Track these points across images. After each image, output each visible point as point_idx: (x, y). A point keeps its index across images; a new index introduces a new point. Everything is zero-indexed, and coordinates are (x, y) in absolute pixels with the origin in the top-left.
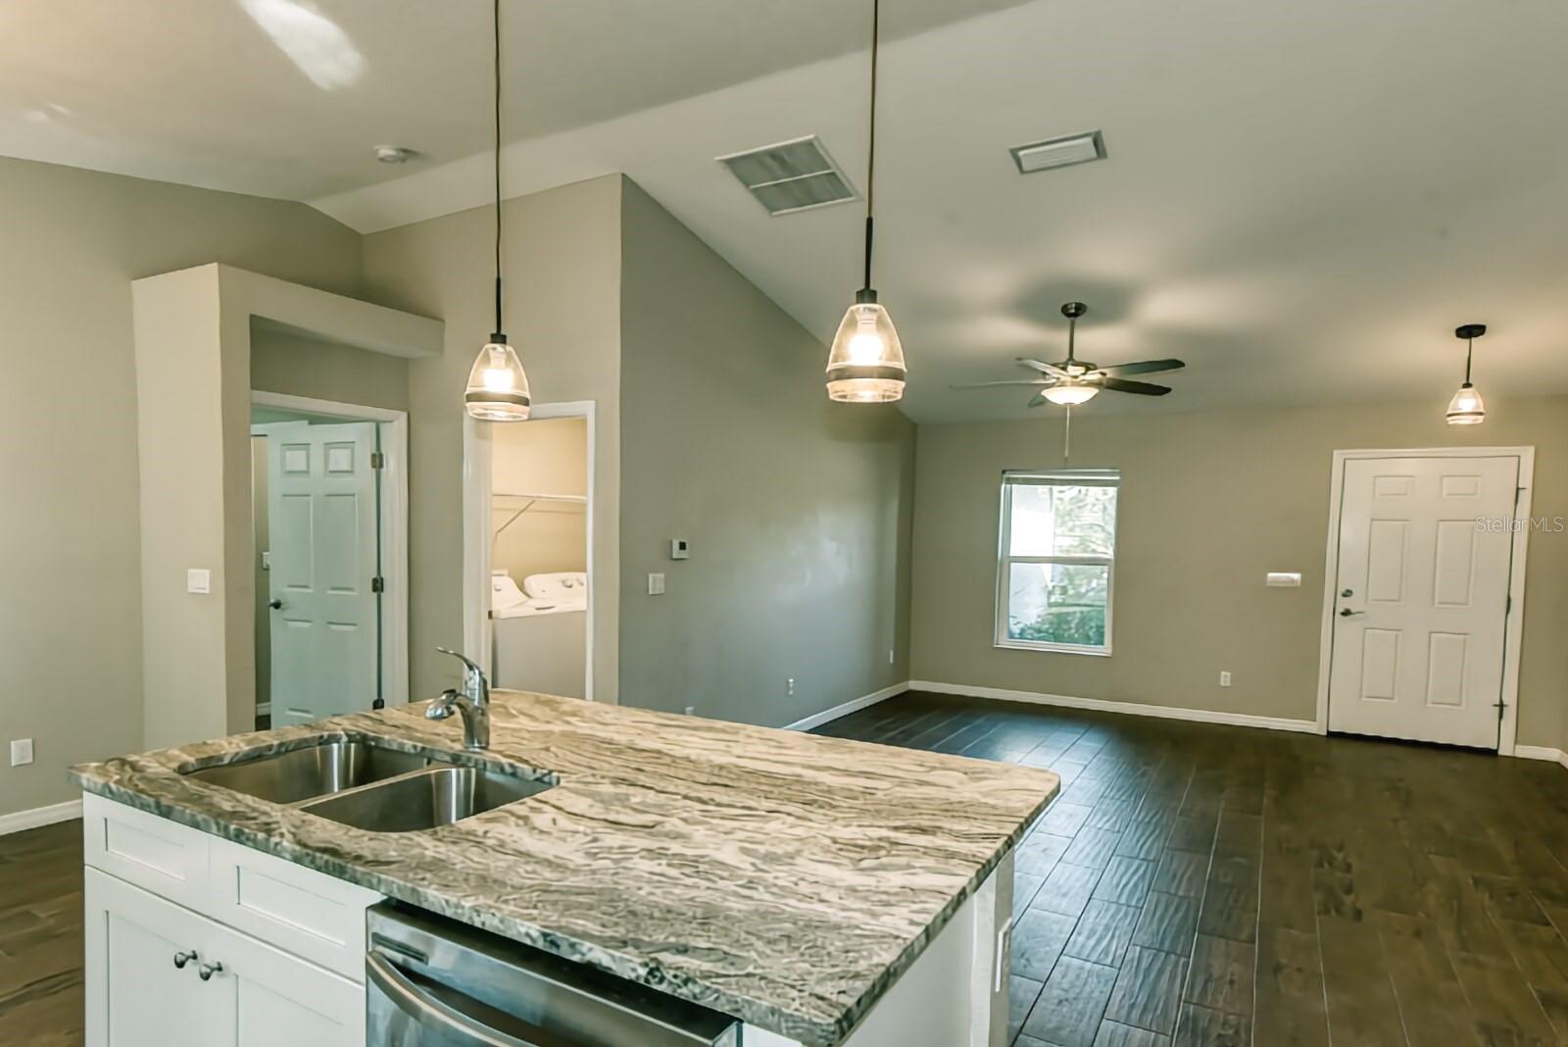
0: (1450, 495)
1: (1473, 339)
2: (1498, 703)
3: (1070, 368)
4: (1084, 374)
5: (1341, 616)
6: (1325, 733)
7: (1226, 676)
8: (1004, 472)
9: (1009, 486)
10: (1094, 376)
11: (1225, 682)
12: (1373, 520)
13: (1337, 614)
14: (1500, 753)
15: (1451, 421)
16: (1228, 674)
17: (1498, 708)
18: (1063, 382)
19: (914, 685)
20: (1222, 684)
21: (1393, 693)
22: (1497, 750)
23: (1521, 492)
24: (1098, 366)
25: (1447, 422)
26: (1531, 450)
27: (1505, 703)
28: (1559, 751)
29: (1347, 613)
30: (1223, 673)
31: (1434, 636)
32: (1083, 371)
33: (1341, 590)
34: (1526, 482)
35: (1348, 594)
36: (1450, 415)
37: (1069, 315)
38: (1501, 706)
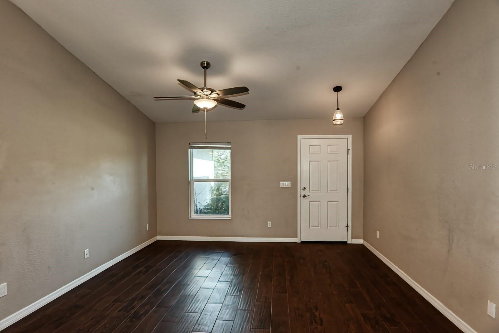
0: (330, 152)
1: (339, 92)
2: (347, 225)
3: (205, 91)
4: (211, 94)
5: (303, 198)
6: (300, 242)
7: (269, 223)
8: (189, 144)
9: (192, 150)
10: (214, 95)
11: (269, 226)
12: (310, 161)
13: (302, 196)
14: (348, 243)
15: (334, 122)
16: (270, 222)
17: (347, 227)
18: (203, 97)
19: (159, 238)
20: (268, 227)
21: (319, 225)
22: (347, 242)
23: (349, 151)
24: (216, 91)
25: (333, 123)
26: (351, 136)
27: (348, 225)
28: (362, 240)
29: (304, 196)
30: (268, 222)
31: (329, 203)
32: (210, 93)
33: (302, 188)
34: (350, 148)
35: (304, 189)
36: (334, 120)
37: (204, 67)
38: (347, 226)
